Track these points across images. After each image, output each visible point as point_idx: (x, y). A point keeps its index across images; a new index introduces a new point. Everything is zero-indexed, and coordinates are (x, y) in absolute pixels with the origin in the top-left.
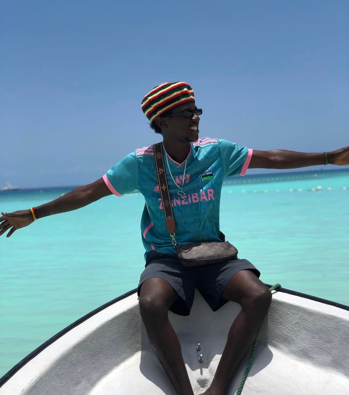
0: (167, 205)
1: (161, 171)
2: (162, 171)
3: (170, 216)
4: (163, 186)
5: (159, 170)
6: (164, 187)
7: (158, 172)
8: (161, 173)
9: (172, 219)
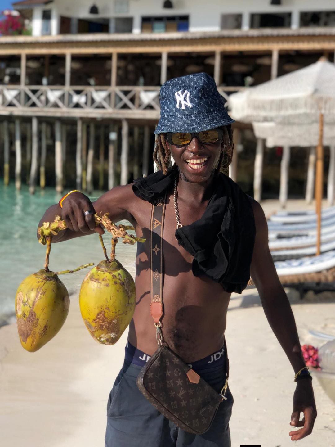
0: (156, 277)
1: (157, 224)
2: (159, 224)
3: (158, 295)
4: (155, 248)
5: (154, 221)
6: (156, 250)
7: (153, 224)
8: (155, 227)
9: (159, 300)
